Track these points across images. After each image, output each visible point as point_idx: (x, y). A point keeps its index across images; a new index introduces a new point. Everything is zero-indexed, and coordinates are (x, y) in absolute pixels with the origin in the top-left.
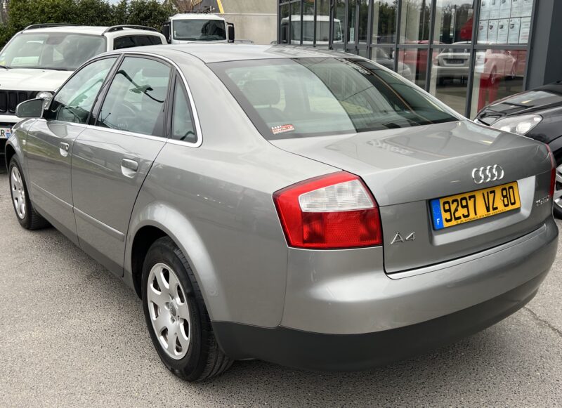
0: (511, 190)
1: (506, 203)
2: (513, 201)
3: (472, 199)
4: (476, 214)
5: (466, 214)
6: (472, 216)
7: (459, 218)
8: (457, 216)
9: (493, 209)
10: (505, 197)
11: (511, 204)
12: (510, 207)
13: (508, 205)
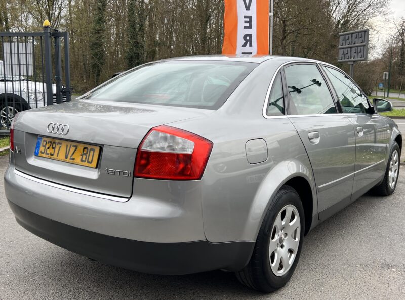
0: (92, 152)
1: (84, 159)
2: (90, 160)
3: (59, 145)
5: (52, 153)
6: (55, 156)
7: (48, 154)
8: (47, 152)
9: (70, 159)
10: (85, 154)
11: (88, 162)
12: (86, 163)
13: (84, 161)
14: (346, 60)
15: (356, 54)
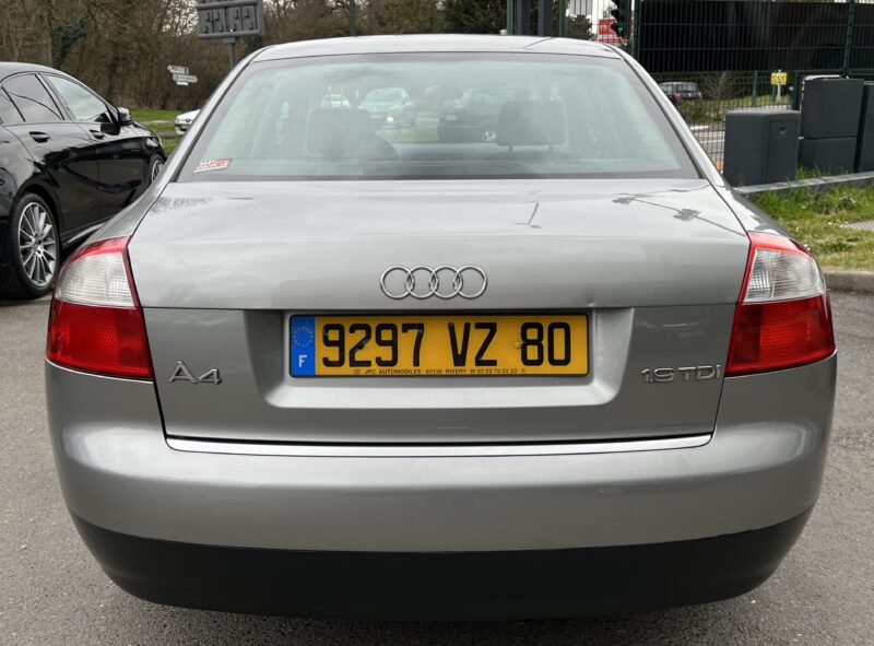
0: (559, 335)
1: (533, 357)
2: (559, 354)
3: (413, 333)
4: (416, 363)
5: (388, 358)
6: (405, 361)
7: (366, 363)
8: (358, 358)
9: (479, 362)
10: (532, 342)
11: (553, 362)
12: (546, 368)
13: (538, 362)
14: (217, 34)
15: (238, 22)
